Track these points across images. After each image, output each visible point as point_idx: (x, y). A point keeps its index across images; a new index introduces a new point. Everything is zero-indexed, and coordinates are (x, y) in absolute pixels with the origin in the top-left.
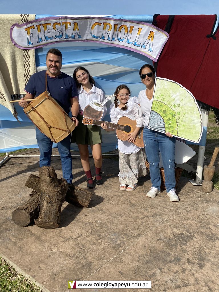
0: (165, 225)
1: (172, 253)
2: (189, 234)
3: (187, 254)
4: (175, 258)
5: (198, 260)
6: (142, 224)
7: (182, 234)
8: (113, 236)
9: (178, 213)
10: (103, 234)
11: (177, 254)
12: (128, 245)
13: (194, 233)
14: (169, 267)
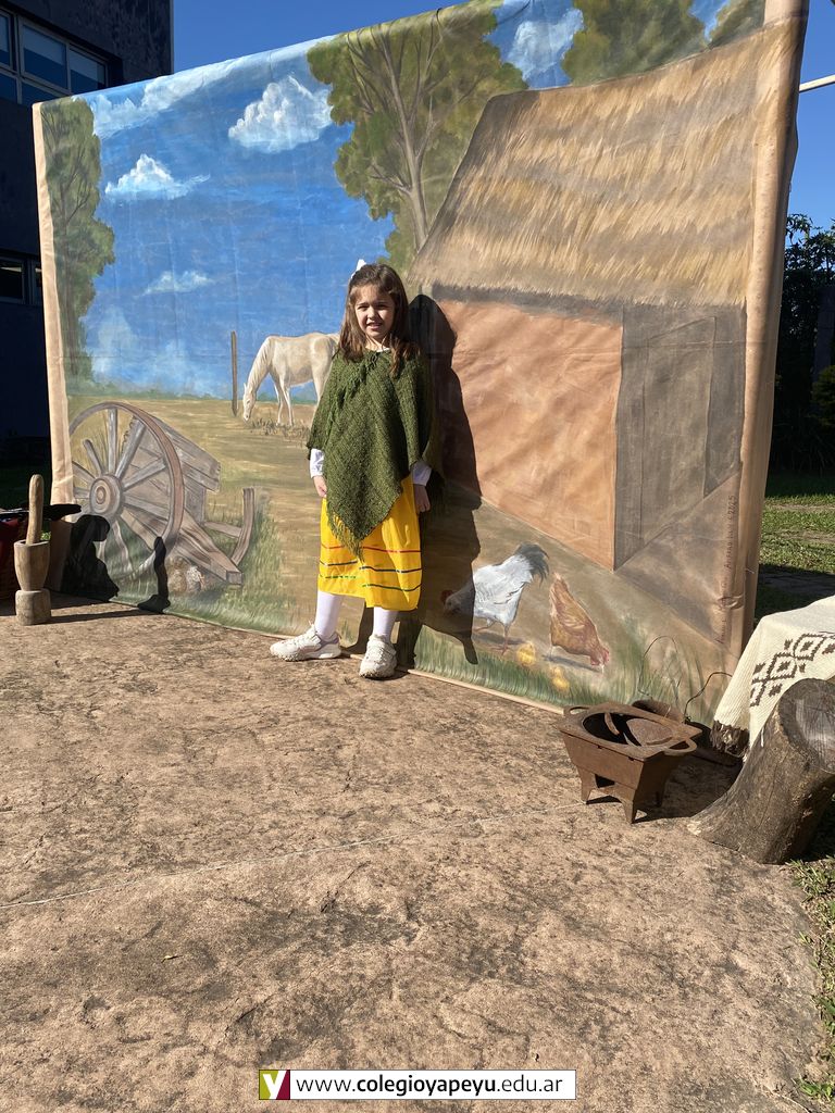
0: (351, 856)
1: (223, 965)
2: (402, 917)
3: (282, 990)
4: (209, 986)
5: (299, 1026)
6: (261, 833)
7: (375, 909)
8: (102, 838)
9: (468, 831)
10: (75, 824)
11: (238, 972)
12: (102, 885)
13: (429, 921)
14: (139, 1011)
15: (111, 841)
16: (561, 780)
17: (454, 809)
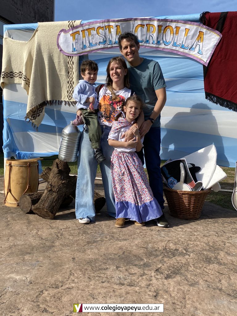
0: (165, 239)
1: (146, 260)
2: (185, 252)
3: (163, 265)
4: (144, 264)
5: (171, 272)
6: (139, 234)
7: (177, 250)
8: (98, 234)
9: (191, 234)
10: (89, 232)
11: (150, 261)
12: (105, 243)
13: (192, 253)
14: (130, 268)
15: (101, 235)
16: (210, 225)
17: (185, 230)
